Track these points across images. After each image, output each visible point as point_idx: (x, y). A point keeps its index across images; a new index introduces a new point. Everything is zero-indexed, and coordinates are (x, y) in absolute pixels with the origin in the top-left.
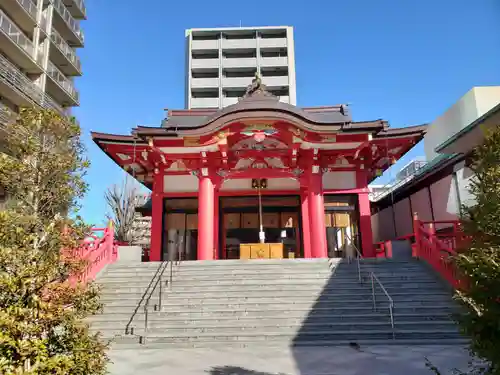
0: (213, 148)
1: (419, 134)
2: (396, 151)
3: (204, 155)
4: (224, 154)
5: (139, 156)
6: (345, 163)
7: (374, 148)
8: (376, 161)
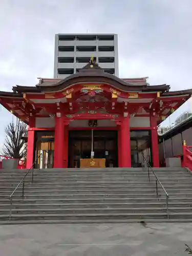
0: (64, 100)
1: (188, 95)
2: (174, 105)
3: (58, 105)
4: (71, 104)
5: (20, 105)
6: (144, 112)
7: (161, 103)
8: (162, 111)
